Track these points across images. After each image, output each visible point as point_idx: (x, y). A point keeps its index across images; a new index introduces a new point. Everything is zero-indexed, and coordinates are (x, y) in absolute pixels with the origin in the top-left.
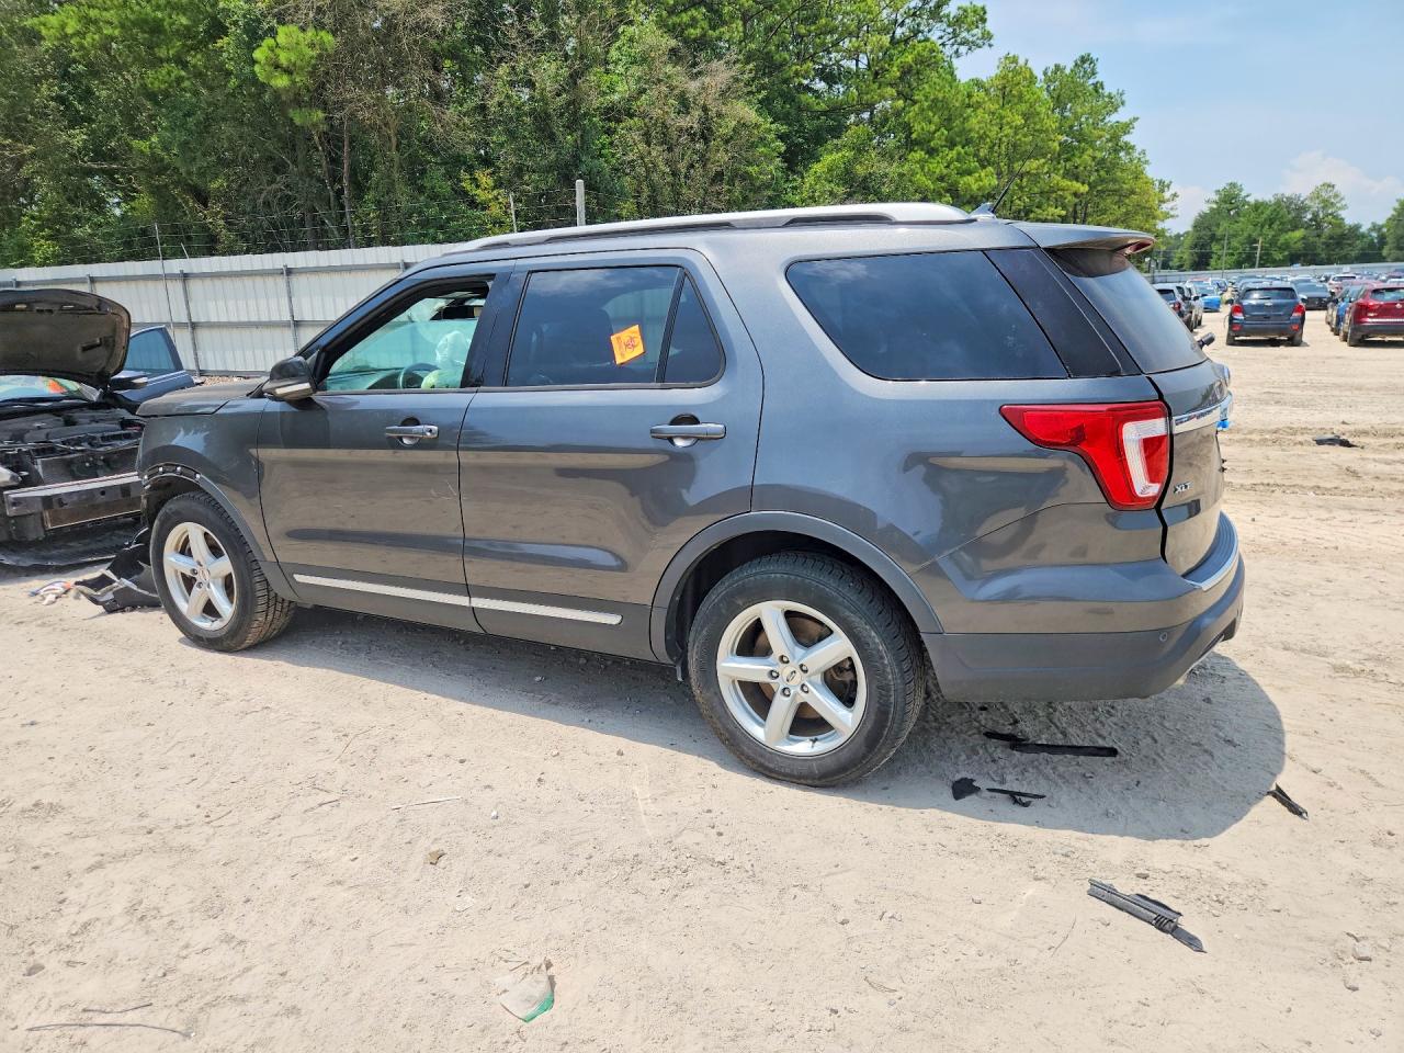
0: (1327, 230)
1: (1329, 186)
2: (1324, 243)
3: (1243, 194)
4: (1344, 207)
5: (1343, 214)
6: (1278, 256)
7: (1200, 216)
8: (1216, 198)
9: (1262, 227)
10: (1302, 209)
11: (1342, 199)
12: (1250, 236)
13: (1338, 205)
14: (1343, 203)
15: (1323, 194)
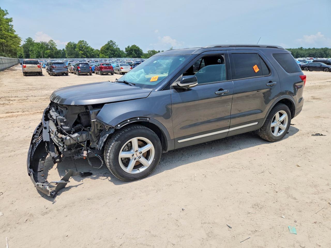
0: (55, 51)
1: (52, 41)
2: (54, 53)
3: (33, 40)
4: (56, 46)
5: (57, 47)
6: (46, 56)
7: (24, 45)
8: (26, 41)
9: (40, 49)
10: (47, 45)
11: (55, 44)
12: (38, 51)
13: (55, 45)
14: (56, 45)
15: (51, 42)
